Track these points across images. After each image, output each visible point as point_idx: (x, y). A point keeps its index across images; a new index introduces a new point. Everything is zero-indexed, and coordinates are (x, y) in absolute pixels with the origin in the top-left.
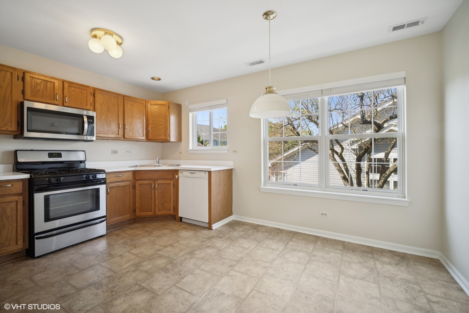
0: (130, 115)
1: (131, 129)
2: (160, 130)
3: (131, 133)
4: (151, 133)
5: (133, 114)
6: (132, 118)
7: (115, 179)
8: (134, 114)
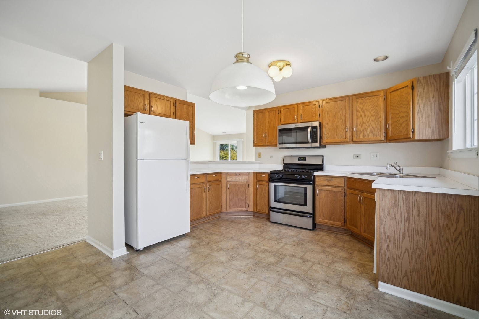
0: (360, 115)
1: (361, 131)
2: (401, 125)
3: (362, 135)
4: (391, 131)
5: (364, 113)
6: (363, 117)
7: (325, 183)
8: (366, 113)
